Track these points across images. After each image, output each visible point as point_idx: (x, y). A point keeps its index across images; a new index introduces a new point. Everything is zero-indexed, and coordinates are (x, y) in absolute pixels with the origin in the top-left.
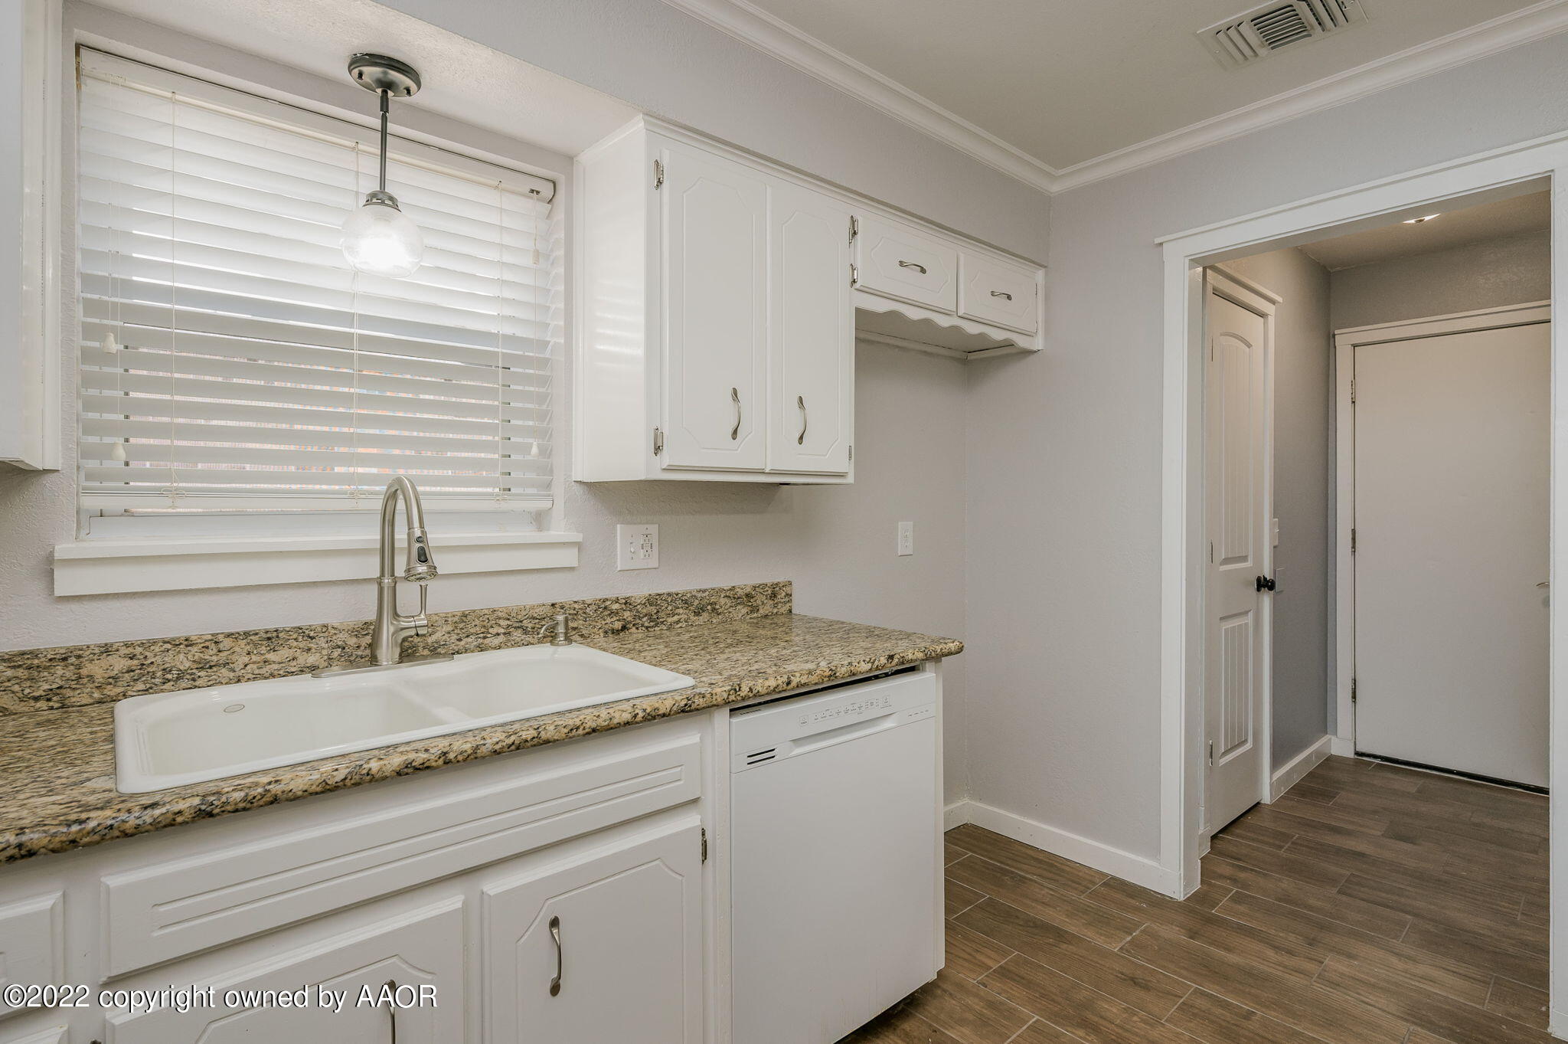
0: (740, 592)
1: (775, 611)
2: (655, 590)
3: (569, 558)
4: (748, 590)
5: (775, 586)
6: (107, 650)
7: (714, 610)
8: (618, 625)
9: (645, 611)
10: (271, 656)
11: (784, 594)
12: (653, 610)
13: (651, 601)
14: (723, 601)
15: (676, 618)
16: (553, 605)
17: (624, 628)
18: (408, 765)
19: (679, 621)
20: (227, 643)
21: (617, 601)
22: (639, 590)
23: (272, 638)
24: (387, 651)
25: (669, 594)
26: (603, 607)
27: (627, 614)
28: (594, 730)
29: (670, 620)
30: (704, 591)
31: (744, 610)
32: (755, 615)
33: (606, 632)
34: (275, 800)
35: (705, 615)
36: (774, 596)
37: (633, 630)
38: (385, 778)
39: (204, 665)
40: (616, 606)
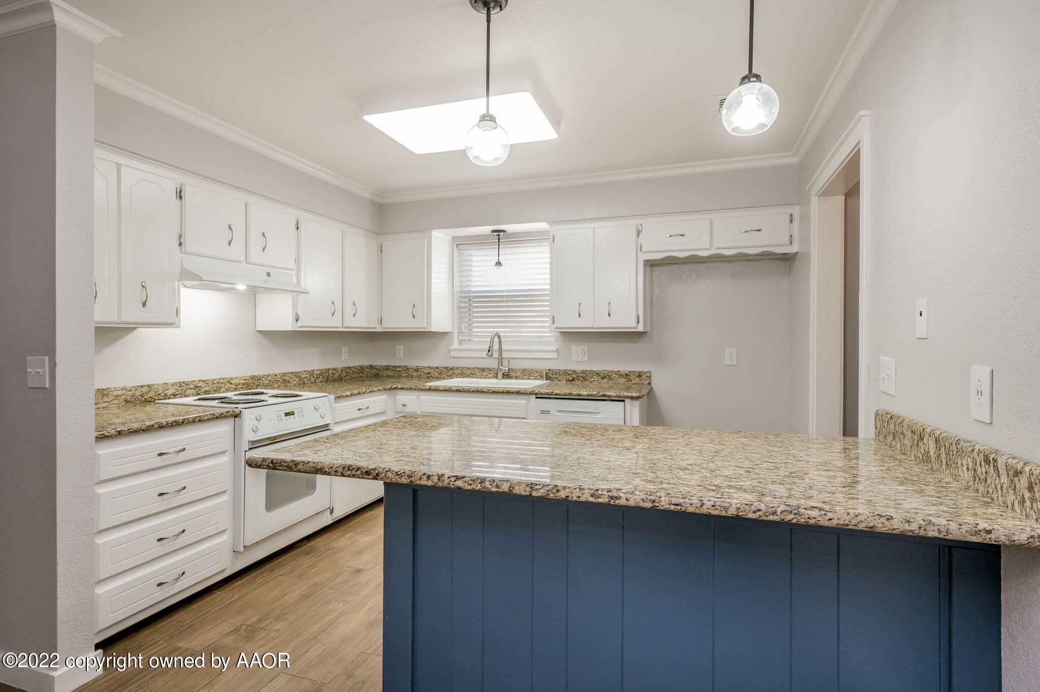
0: (622, 373)
1: (641, 382)
2: (584, 369)
3: (555, 356)
4: (627, 373)
5: (640, 372)
6: (457, 368)
7: (610, 378)
8: (571, 379)
9: (581, 375)
10: (483, 374)
11: (645, 376)
12: (584, 375)
13: (583, 372)
14: (614, 375)
15: (593, 379)
16: (549, 370)
17: (573, 380)
18: (457, 389)
19: (595, 380)
20: (475, 369)
21: (571, 370)
22: (579, 368)
23: (483, 370)
24: (500, 376)
25: (590, 371)
26: (566, 372)
27: (574, 375)
28: (494, 392)
29: (591, 380)
30: (605, 371)
31: (625, 380)
32: (630, 383)
33: (566, 380)
34: (438, 390)
35: (606, 380)
36: (640, 376)
37: (577, 381)
38: (454, 391)
39: (472, 374)
40: (570, 372)
